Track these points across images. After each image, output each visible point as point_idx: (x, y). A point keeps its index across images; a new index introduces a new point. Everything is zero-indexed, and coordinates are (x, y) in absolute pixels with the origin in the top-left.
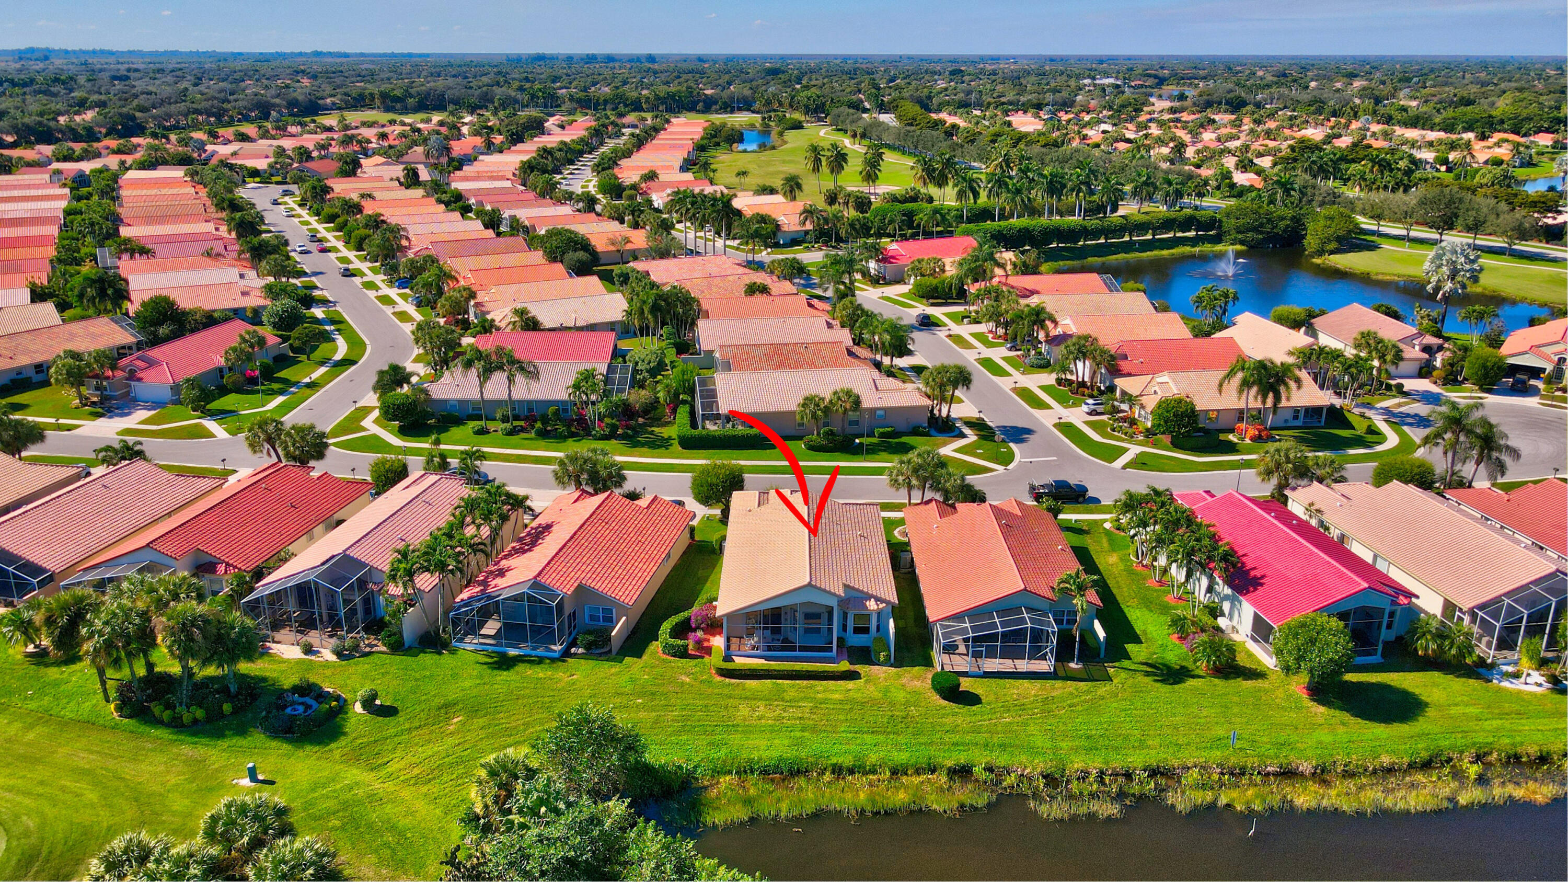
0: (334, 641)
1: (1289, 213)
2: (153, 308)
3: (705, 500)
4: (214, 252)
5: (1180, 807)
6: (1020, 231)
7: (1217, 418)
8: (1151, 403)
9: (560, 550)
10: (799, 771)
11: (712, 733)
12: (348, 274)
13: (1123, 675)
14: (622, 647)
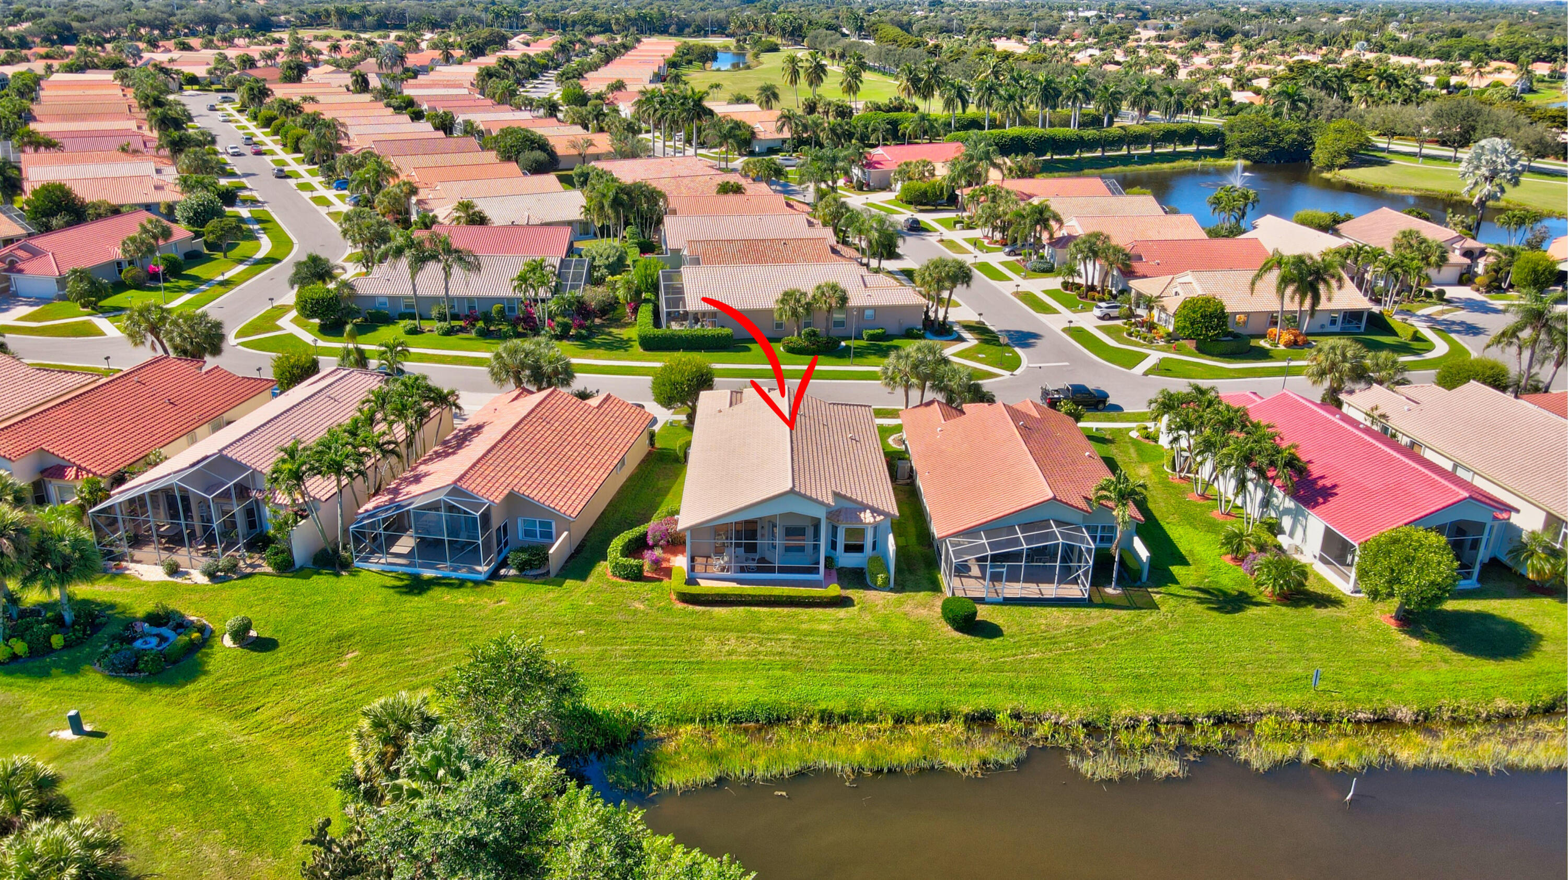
0: (206, 561)
1: (1296, 126)
2: (46, 197)
3: (667, 401)
4: (131, 148)
5: (1256, 764)
6: (1012, 139)
7: (1245, 323)
8: (1173, 304)
9: (489, 451)
10: (778, 719)
11: (671, 672)
12: (282, 175)
13: (1172, 602)
14: (563, 568)
